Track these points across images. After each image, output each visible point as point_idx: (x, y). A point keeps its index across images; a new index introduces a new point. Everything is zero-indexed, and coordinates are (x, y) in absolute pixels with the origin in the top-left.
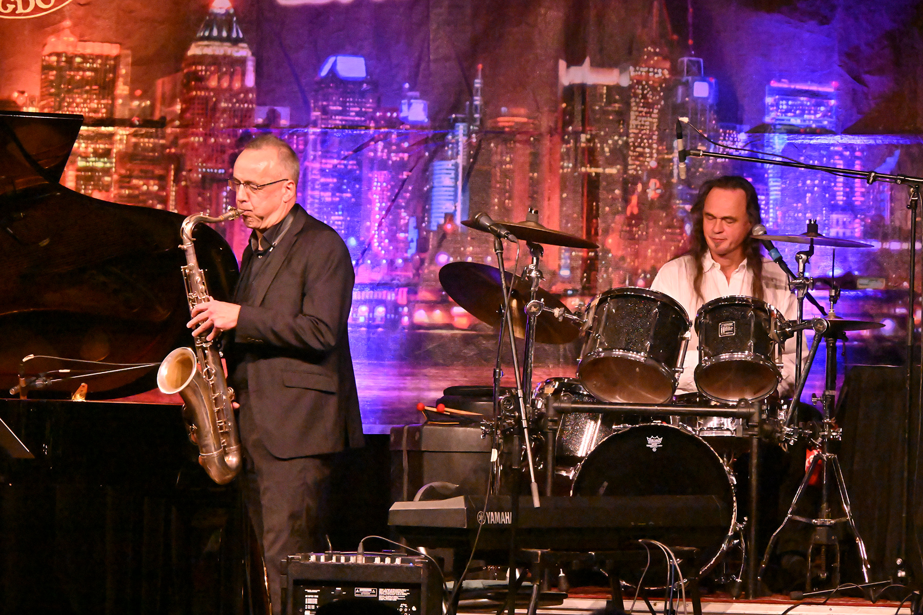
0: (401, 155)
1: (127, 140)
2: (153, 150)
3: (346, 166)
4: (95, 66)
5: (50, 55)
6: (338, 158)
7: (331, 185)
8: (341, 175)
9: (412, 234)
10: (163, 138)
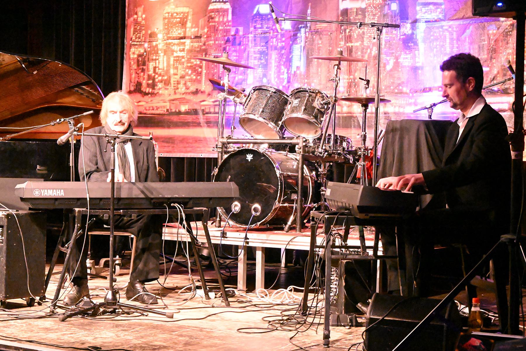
0: (282, 43)
1: (190, 44)
2: (198, 48)
3: (263, 49)
4: (180, 16)
5: (166, 13)
6: (260, 46)
7: (258, 58)
8: (261, 53)
9: (285, 76)
10: (201, 42)
